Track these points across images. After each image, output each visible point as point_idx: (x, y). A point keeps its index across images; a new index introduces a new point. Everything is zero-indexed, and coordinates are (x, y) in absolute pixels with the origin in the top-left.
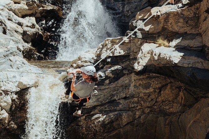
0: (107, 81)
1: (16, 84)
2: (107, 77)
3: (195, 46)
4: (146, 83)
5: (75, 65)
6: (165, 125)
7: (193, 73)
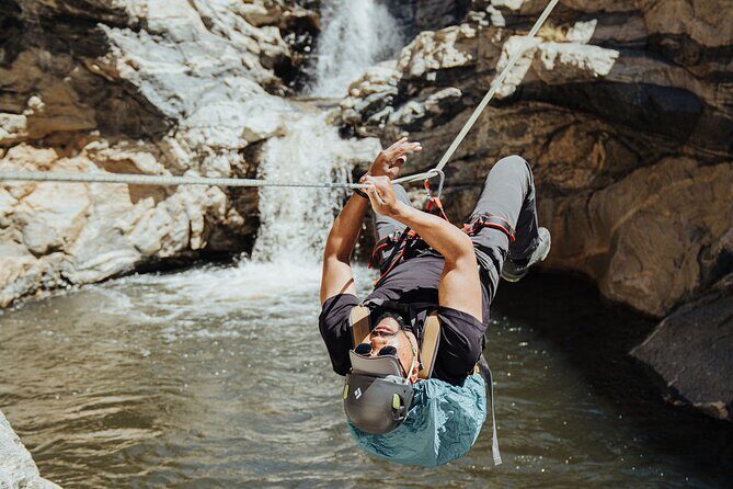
0: (429, 123)
1: (240, 132)
2: (428, 114)
3: (628, 39)
4: (516, 125)
5: (356, 92)
6: (554, 215)
7: (650, 98)
